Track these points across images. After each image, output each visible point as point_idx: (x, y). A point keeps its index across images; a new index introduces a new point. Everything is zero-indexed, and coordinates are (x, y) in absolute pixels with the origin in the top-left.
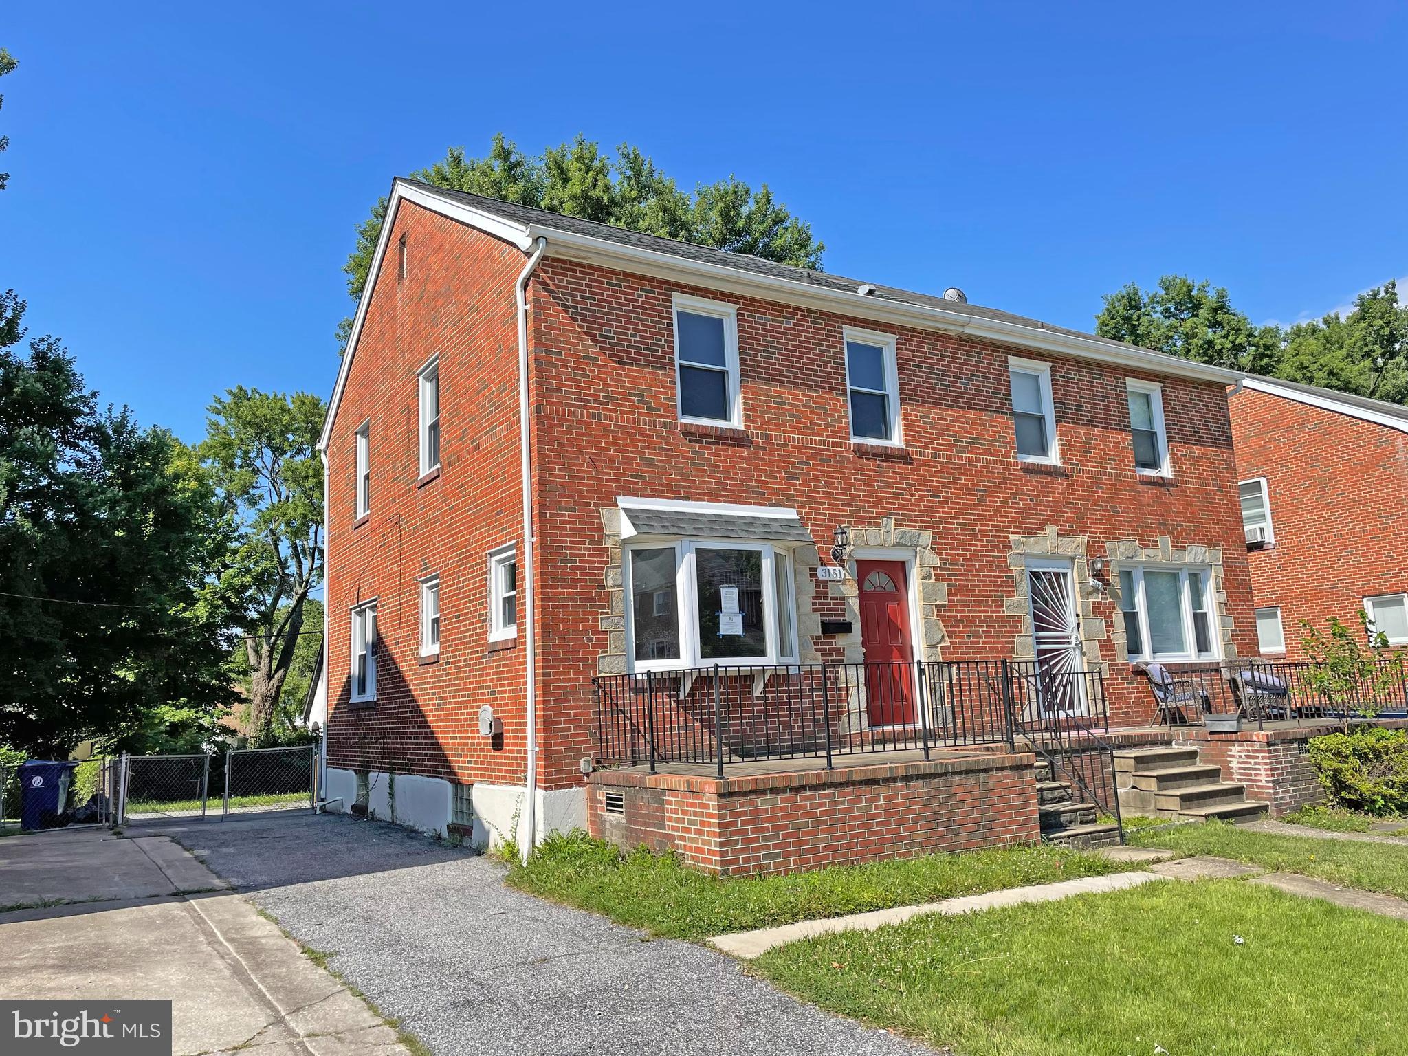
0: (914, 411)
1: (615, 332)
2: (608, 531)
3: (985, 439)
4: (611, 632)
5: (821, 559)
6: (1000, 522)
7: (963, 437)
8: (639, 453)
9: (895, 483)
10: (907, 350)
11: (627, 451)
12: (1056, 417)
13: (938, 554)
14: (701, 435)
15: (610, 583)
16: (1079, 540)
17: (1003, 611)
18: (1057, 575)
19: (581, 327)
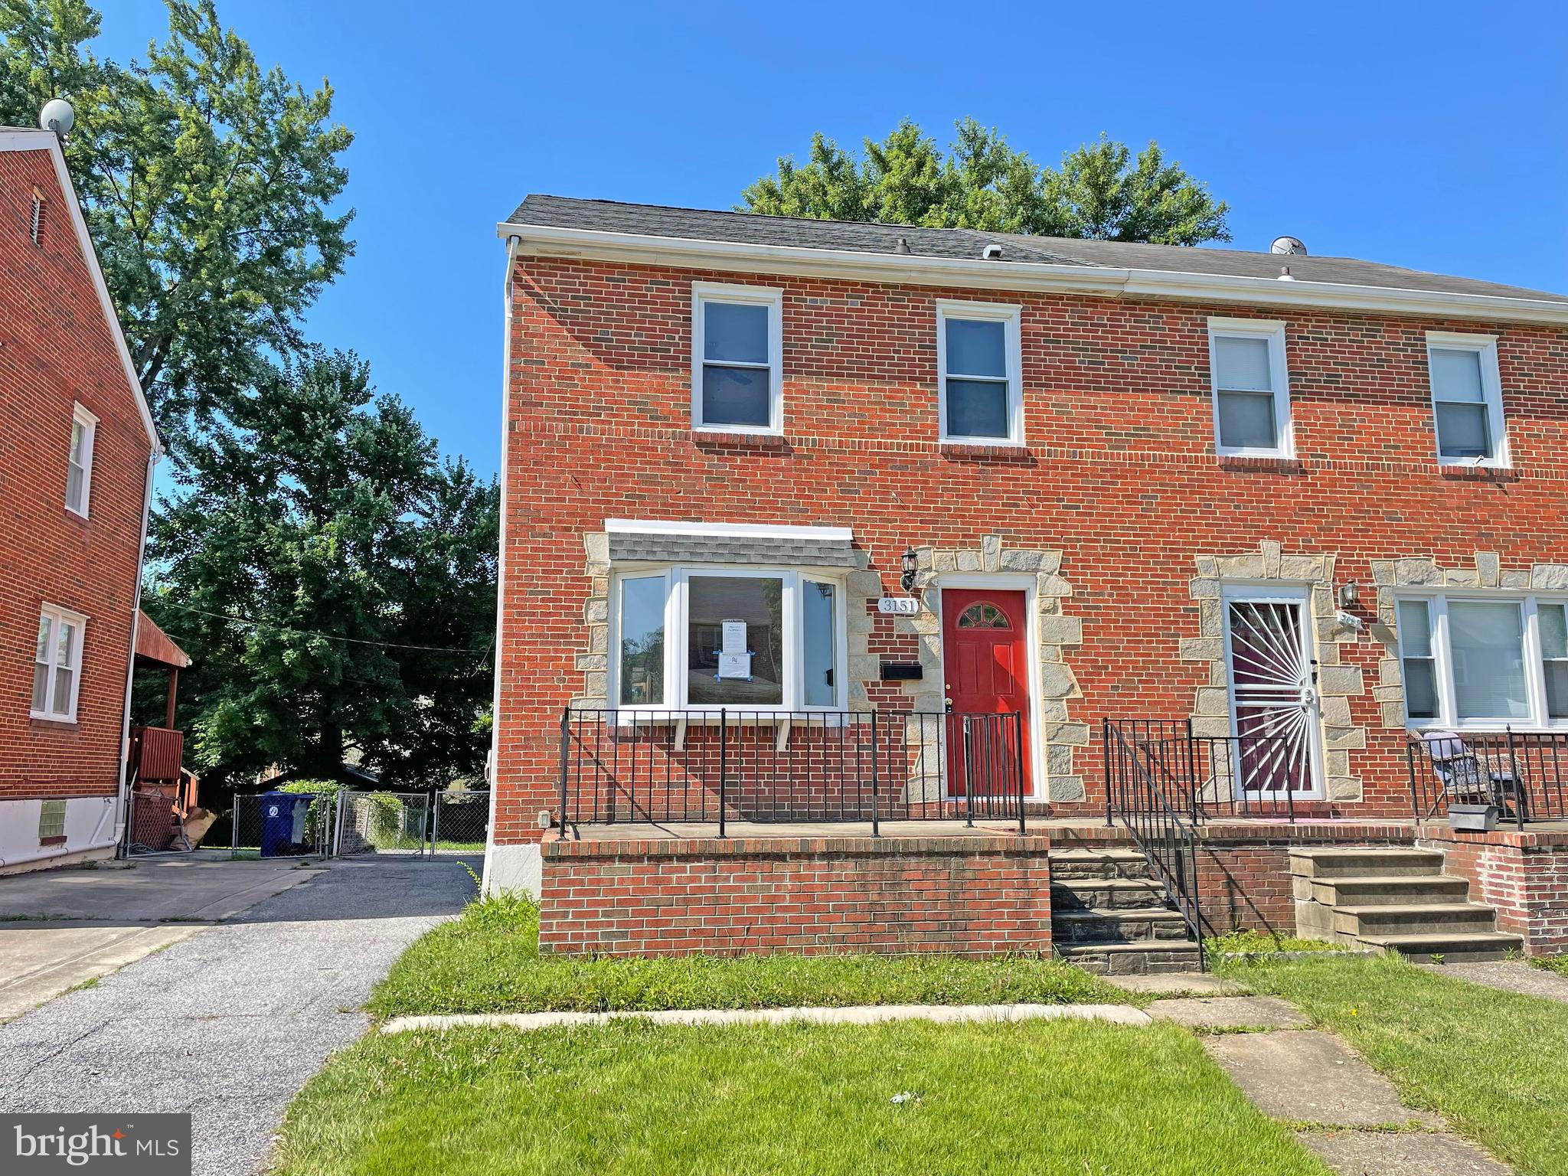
0: (1042, 398)
1: (613, 334)
2: (592, 558)
3: (1159, 430)
4: (588, 672)
5: (885, 588)
6: (1180, 537)
7: (1122, 429)
8: (638, 469)
9: (1006, 492)
10: (1035, 322)
11: (622, 468)
12: (1291, 392)
13: (1069, 580)
14: (720, 445)
15: (591, 617)
16: (1320, 559)
17: (1177, 655)
18: (1280, 608)
19: (570, 331)
